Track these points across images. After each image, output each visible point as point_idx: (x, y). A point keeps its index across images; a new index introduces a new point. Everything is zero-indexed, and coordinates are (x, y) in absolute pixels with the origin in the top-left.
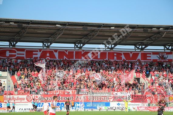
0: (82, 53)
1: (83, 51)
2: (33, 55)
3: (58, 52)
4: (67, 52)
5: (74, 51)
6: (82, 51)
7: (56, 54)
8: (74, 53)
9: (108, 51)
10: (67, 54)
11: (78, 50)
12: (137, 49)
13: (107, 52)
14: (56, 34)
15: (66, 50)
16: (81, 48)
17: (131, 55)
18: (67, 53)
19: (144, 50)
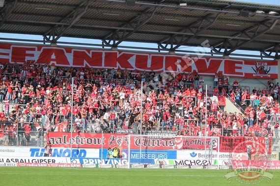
0: (118, 56)
1: (120, 51)
2: (26, 57)
3: (73, 52)
4: (89, 52)
5: (104, 52)
6: (118, 52)
7: (70, 57)
8: (104, 56)
9: (166, 54)
10: (91, 57)
11: (109, 50)
12: (214, 54)
13: (165, 56)
14: (70, 17)
15: (89, 50)
16: (115, 46)
17: (208, 64)
18: (90, 55)
19: (230, 56)
